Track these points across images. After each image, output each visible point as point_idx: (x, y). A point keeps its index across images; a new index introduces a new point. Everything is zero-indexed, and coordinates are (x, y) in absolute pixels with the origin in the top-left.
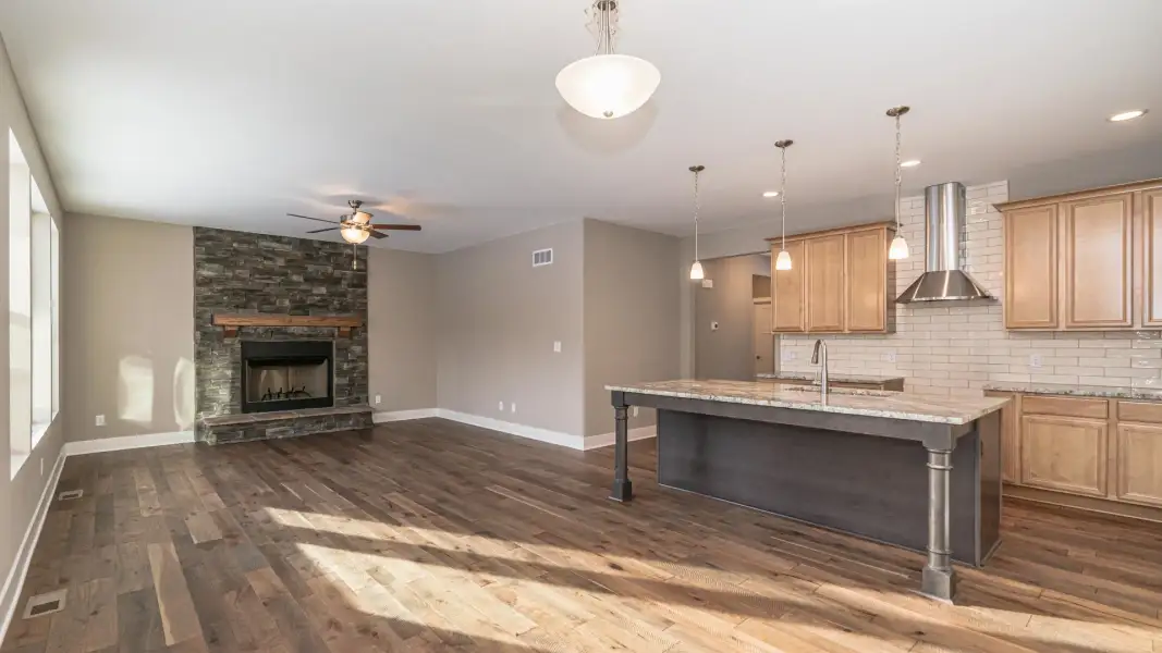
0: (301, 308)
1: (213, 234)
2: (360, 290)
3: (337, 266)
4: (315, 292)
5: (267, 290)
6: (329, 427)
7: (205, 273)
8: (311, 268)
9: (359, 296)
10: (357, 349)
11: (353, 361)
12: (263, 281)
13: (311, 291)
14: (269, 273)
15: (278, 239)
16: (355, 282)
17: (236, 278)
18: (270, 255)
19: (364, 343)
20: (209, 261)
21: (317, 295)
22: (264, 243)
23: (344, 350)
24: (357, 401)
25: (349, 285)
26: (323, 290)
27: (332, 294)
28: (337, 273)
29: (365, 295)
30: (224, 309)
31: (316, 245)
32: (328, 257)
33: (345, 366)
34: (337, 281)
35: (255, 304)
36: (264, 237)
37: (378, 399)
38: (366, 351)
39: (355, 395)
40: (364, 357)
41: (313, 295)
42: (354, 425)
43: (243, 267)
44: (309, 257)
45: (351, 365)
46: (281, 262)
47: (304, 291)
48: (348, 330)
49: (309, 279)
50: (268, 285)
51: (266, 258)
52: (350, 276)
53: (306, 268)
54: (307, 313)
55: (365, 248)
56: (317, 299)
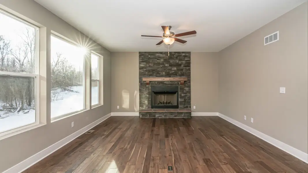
0: (168, 75)
1: (143, 53)
2: (188, 68)
3: (180, 60)
4: (172, 69)
6: (175, 116)
7: (142, 65)
8: (171, 61)
9: (187, 70)
10: (187, 89)
11: (185, 93)
12: (157, 67)
13: (171, 69)
14: (159, 64)
15: (161, 53)
16: (186, 65)
17: (150, 66)
18: (159, 58)
19: (189, 87)
20: (142, 62)
21: (173, 70)
22: (157, 55)
23: (182, 89)
24: (187, 107)
25: (184, 66)
26: (175, 69)
27: (178, 70)
28: (180, 62)
29: (189, 70)
30: (147, 76)
31: (173, 54)
32: (177, 58)
33: (183, 95)
34: (180, 65)
35: (155, 74)
36: (157, 53)
37: (194, 107)
38: (190, 89)
39: (186, 105)
40: (189, 92)
42: (184, 116)
43: (151, 63)
44: (171, 58)
46: (162, 60)
47: (169, 69)
48: (183, 82)
49: (171, 65)
50: (159, 68)
51: (158, 60)
52: (184, 63)
53: (170, 62)
54: (170, 77)
55: (189, 53)
56: (173, 71)
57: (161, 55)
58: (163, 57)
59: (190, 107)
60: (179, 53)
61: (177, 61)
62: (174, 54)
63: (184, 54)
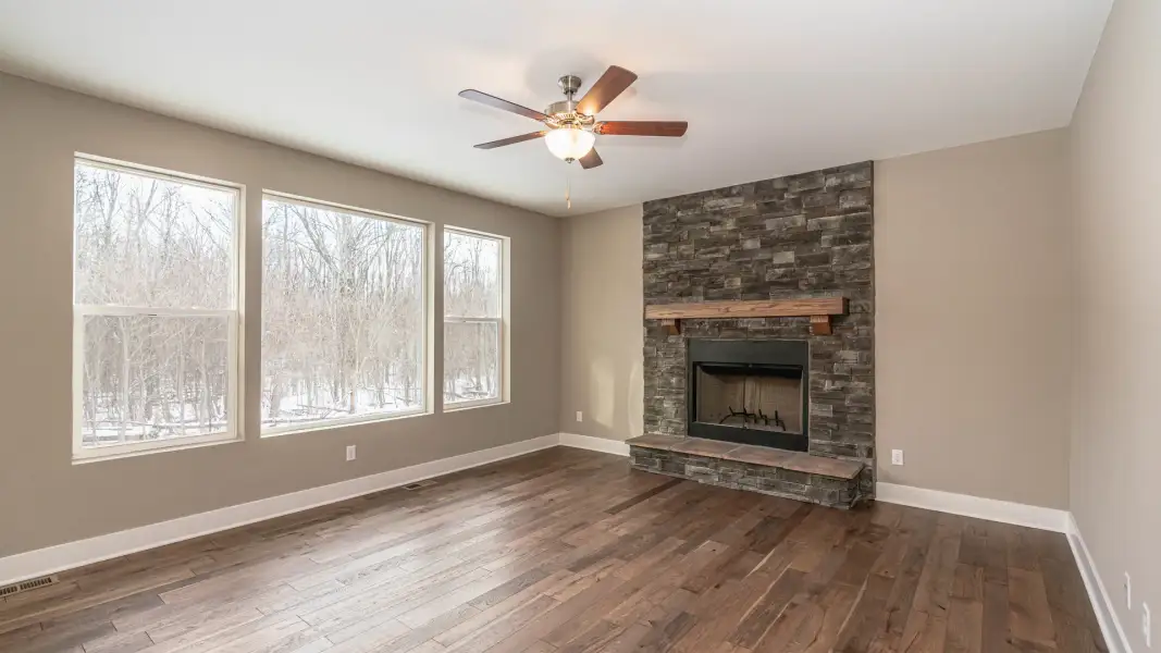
0: (757, 289)
1: (658, 206)
2: (854, 248)
3: (815, 211)
4: (776, 261)
5: (714, 267)
6: (770, 486)
7: (653, 256)
8: (770, 225)
9: (853, 258)
10: (851, 356)
11: (840, 378)
12: (709, 256)
13: (771, 260)
14: (717, 242)
15: (725, 193)
16: (846, 234)
17: (681, 257)
18: (718, 218)
19: (866, 345)
20: (656, 240)
21: (780, 266)
22: (711, 203)
23: (827, 357)
24: (850, 451)
25: (834, 242)
26: (789, 257)
27: (802, 262)
28: (813, 224)
29: (867, 255)
30: (670, 299)
31: (778, 186)
32: (797, 203)
33: (828, 386)
34: (814, 237)
35: (701, 289)
36: (710, 194)
37: (897, 457)
38: (871, 360)
39: (844, 442)
40: (867, 372)
41: (774, 267)
42: (812, 493)
43: (685, 242)
44: (770, 208)
45: (838, 384)
46: (730, 225)
47: (762, 262)
48: (826, 320)
49: (770, 244)
50: (715, 260)
51: (713, 223)
52: (835, 226)
53: (762, 227)
54: (765, 297)
55: (869, 167)
56: (780, 271)
57: (726, 203)
58: (734, 212)
59: (871, 452)
60: (809, 177)
61: (800, 220)
62: (786, 190)
63: (833, 181)
